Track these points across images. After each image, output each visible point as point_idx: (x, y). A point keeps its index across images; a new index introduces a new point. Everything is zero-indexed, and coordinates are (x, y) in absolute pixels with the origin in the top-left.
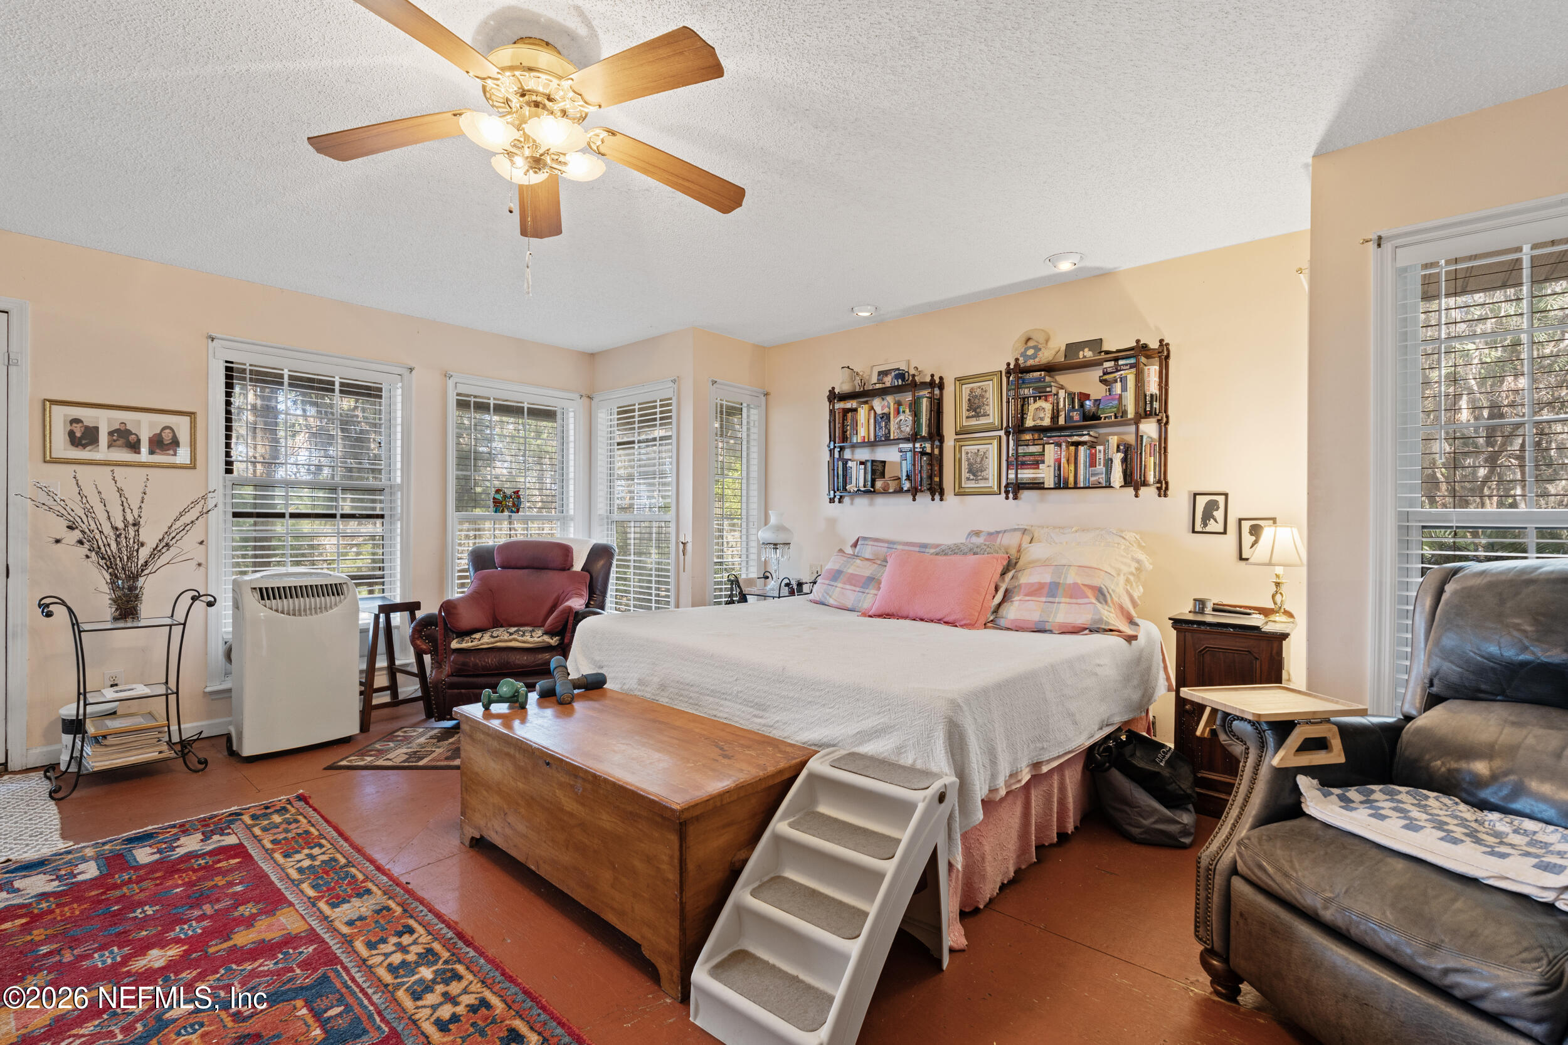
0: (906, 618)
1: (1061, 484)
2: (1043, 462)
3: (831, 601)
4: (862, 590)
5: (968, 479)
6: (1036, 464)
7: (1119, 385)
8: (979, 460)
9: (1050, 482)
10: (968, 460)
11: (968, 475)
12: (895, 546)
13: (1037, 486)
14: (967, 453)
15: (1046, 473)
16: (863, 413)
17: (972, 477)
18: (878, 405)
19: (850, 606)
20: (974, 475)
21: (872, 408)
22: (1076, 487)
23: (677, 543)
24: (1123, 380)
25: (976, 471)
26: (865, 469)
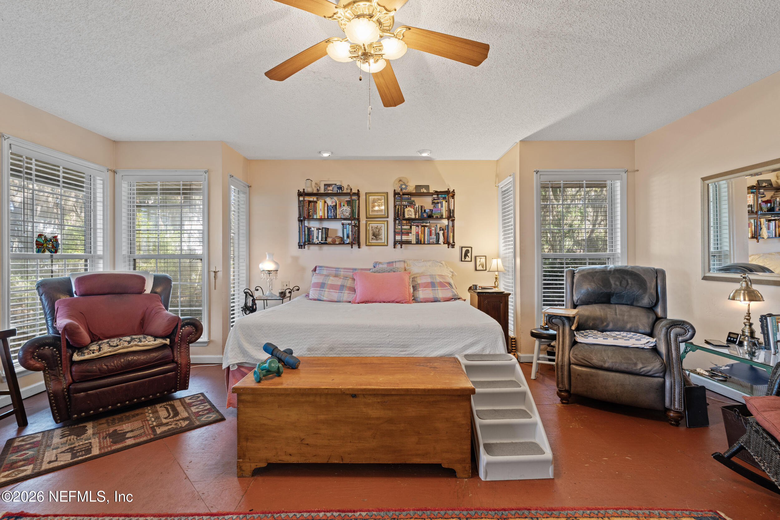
0: (375, 302)
1: (419, 242)
2: (411, 233)
3: (325, 298)
4: (340, 291)
5: (373, 239)
6: (408, 234)
7: (440, 205)
8: (378, 230)
9: (414, 241)
10: (373, 230)
11: (372, 237)
12: (339, 270)
13: (408, 243)
14: (372, 227)
15: (412, 237)
16: (320, 204)
17: (374, 238)
18: (330, 201)
19: (336, 300)
20: (375, 237)
21: (325, 202)
22: (424, 244)
23: (209, 272)
24: (441, 203)
25: (376, 235)
26: (322, 232)
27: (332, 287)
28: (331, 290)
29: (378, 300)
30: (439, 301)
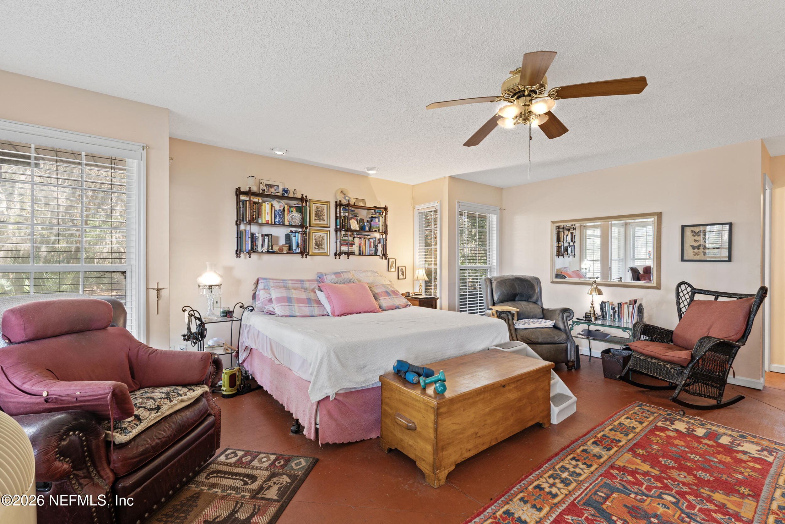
1: (361, 254)
2: (354, 244)
5: (315, 248)
6: (351, 245)
7: (377, 220)
8: (320, 240)
9: (357, 252)
10: (316, 239)
11: (315, 246)
13: (353, 254)
14: (315, 236)
15: (355, 249)
16: (266, 208)
17: (317, 248)
18: (278, 205)
20: (318, 247)
21: (272, 206)
22: (365, 255)
23: (147, 289)
24: (378, 218)
25: (319, 245)
26: (268, 239)
27: (299, 301)
28: (301, 305)
29: (355, 311)
30: (399, 308)
